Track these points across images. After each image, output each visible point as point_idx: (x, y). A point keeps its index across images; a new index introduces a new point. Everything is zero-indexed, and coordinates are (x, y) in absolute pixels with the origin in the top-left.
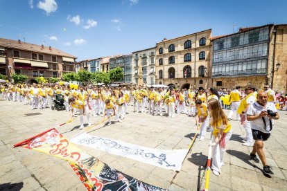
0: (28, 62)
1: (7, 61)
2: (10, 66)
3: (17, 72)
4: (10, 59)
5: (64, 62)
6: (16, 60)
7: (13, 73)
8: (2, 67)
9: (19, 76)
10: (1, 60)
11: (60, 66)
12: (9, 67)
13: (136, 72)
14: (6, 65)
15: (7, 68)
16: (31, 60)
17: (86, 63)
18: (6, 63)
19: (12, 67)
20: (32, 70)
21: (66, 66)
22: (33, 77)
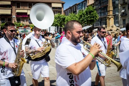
0: (25, 11)
2: (14, 16)
3: (19, 20)
6: (17, 11)
8: (9, 17)
9: (19, 23)
10: (8, 12)
13: (123, 11)
14: (11, 15)
15: (12, 17)
16: (27, 10)
17: (76, 6)
18: (11, 14)
19: (15, 17)
20: (29, 18)
21: (55, 11)
22: (29, 24)
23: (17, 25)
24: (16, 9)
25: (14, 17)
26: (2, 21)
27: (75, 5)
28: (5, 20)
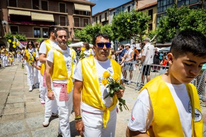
0: (27, 13)
2: (5, 21)
3: (14, 30)
4: (4, 10)
5: (77, 12)
6: (11, 12)
7: (8, 32)
11: (71, 20)
12: (3, 22)
15: (1, 23)
16: (31, 11)
17: (106, 14)
19: (7, 23)
20: (33, 27)
21: (80, 18)
22: (34, 38)
24: (8, 9)
25: (5, 24)
27: (105, 11)
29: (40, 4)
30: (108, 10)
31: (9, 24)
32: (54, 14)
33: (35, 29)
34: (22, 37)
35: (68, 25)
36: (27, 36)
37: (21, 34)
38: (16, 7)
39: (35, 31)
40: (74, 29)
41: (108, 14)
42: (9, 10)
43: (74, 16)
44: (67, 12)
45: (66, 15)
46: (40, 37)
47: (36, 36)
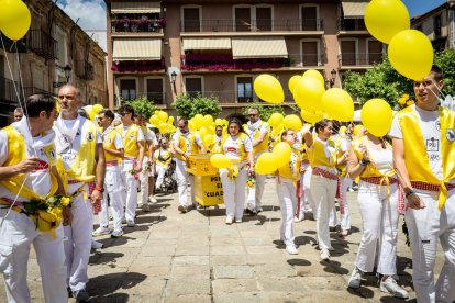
1: (166, 49)
2: (175, 68)
3: (193, 86)
4: (173, 42)
5: (350, 24)
6: (190, 44)
7: (180, 92)
8: (154, 74)
9: (196, 101)
10: (149, 49)
11: (332, 47)
12: (171, 70)
14: (160, 64)
15: (166, 75)
16: (231, 37)
17: (438, 19)
18: (162, 57)
19: (178, 71)
20: (236, 76)
21: (357, 41)
22: (237, 104)
23: (188, 107)
24: (182, 38)
25: (174, 74)
26: (125, 93)
28: (134, 88)
29: (253, 16)
30: (446, 6)
31: (184, 74)
32: (287, 38)
33: (241, 81)
34: (209, 102)
35: (324, 61)
36: (221, 101)
37: (208, 95)
38: (198, 30)
39: (241, 87)
40: (341, 71)
41: (444, 20)
42: (185, 41)
43: (340, 37)
44: (322, 30)
45: (319, 37)
46: (251, 101)
47: (241, 100)
